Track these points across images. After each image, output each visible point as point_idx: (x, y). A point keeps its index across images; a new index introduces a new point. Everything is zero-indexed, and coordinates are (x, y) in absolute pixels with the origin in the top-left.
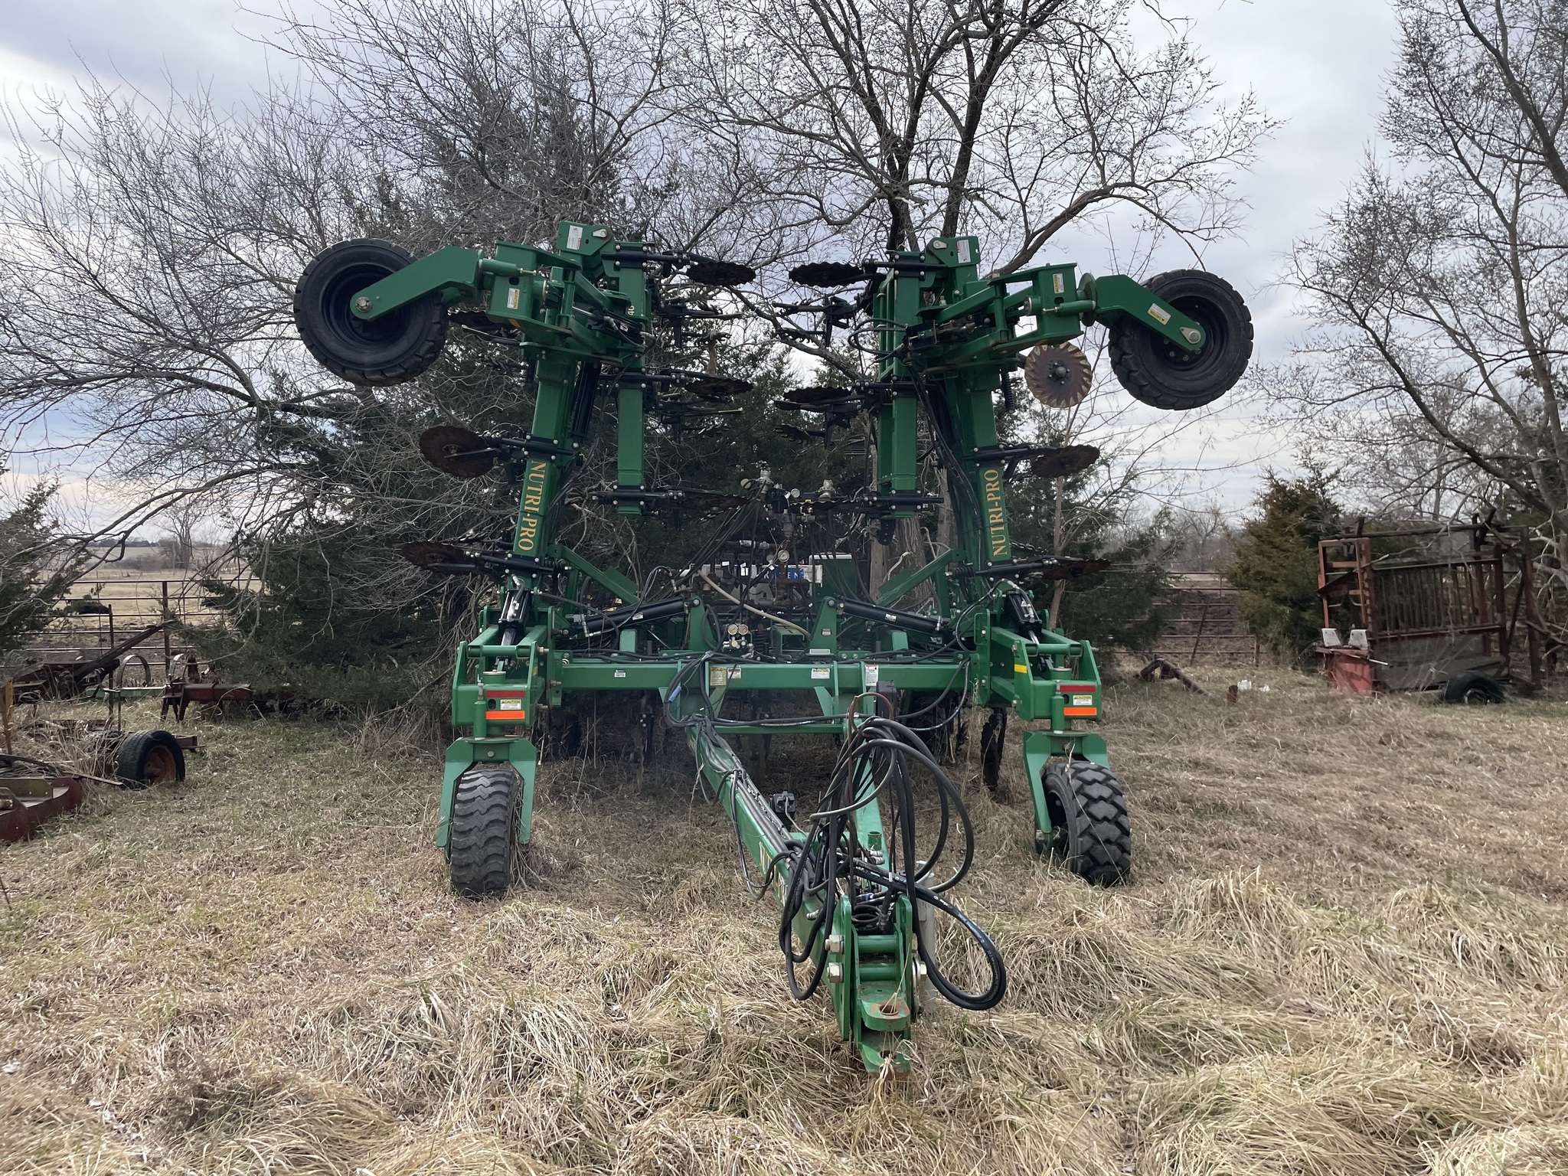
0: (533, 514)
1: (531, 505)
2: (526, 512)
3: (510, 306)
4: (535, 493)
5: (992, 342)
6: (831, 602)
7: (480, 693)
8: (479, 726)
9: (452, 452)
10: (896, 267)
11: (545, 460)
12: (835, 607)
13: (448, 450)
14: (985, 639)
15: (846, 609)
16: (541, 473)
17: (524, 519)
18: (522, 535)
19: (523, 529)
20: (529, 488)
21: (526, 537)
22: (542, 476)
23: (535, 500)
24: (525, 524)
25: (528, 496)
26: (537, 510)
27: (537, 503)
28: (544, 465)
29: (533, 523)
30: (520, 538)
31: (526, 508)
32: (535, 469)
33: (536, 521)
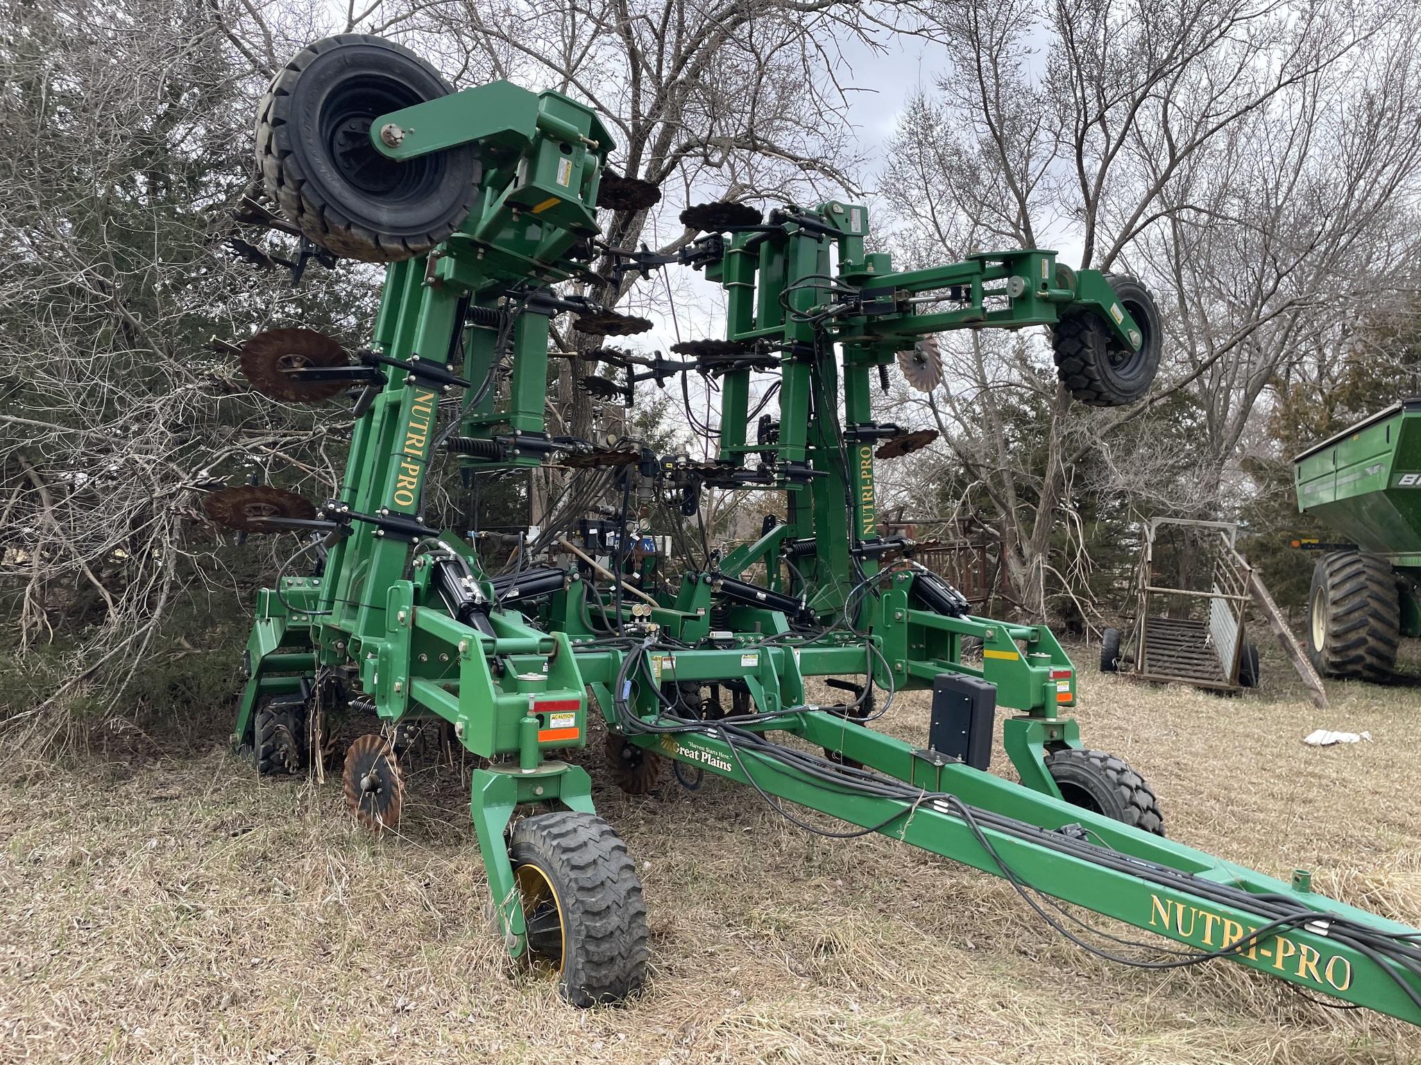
0: (415, 459)
1: (412, 446)
2: (406, 455)
3: (560, 181)
4: (419, 432)
5: (964, 318)
6: (709, 579)
7: (532, 707)
8: (530, 753)
9: (295, 365)
10: (802, 224)
11: (432, 389)
12: (711, 584)
13: (288, 361)
14: (899, 621)
15: (724, 587)
16: (428, 407)
17: (403, 465)
18: (399, 485)
19: (401, 477)
20: (411, 424)
21: (404, 488)
22: (429, 410)
23: (419, 441)
24: (405, 472)
25: (409, 435)
26: (420, 453)
27: (420, 445)
28: (431, 396)
29: (414, 470)
30: (397, 489)
31: (406, 450)
32: (420, 400)
33: (417, 468)
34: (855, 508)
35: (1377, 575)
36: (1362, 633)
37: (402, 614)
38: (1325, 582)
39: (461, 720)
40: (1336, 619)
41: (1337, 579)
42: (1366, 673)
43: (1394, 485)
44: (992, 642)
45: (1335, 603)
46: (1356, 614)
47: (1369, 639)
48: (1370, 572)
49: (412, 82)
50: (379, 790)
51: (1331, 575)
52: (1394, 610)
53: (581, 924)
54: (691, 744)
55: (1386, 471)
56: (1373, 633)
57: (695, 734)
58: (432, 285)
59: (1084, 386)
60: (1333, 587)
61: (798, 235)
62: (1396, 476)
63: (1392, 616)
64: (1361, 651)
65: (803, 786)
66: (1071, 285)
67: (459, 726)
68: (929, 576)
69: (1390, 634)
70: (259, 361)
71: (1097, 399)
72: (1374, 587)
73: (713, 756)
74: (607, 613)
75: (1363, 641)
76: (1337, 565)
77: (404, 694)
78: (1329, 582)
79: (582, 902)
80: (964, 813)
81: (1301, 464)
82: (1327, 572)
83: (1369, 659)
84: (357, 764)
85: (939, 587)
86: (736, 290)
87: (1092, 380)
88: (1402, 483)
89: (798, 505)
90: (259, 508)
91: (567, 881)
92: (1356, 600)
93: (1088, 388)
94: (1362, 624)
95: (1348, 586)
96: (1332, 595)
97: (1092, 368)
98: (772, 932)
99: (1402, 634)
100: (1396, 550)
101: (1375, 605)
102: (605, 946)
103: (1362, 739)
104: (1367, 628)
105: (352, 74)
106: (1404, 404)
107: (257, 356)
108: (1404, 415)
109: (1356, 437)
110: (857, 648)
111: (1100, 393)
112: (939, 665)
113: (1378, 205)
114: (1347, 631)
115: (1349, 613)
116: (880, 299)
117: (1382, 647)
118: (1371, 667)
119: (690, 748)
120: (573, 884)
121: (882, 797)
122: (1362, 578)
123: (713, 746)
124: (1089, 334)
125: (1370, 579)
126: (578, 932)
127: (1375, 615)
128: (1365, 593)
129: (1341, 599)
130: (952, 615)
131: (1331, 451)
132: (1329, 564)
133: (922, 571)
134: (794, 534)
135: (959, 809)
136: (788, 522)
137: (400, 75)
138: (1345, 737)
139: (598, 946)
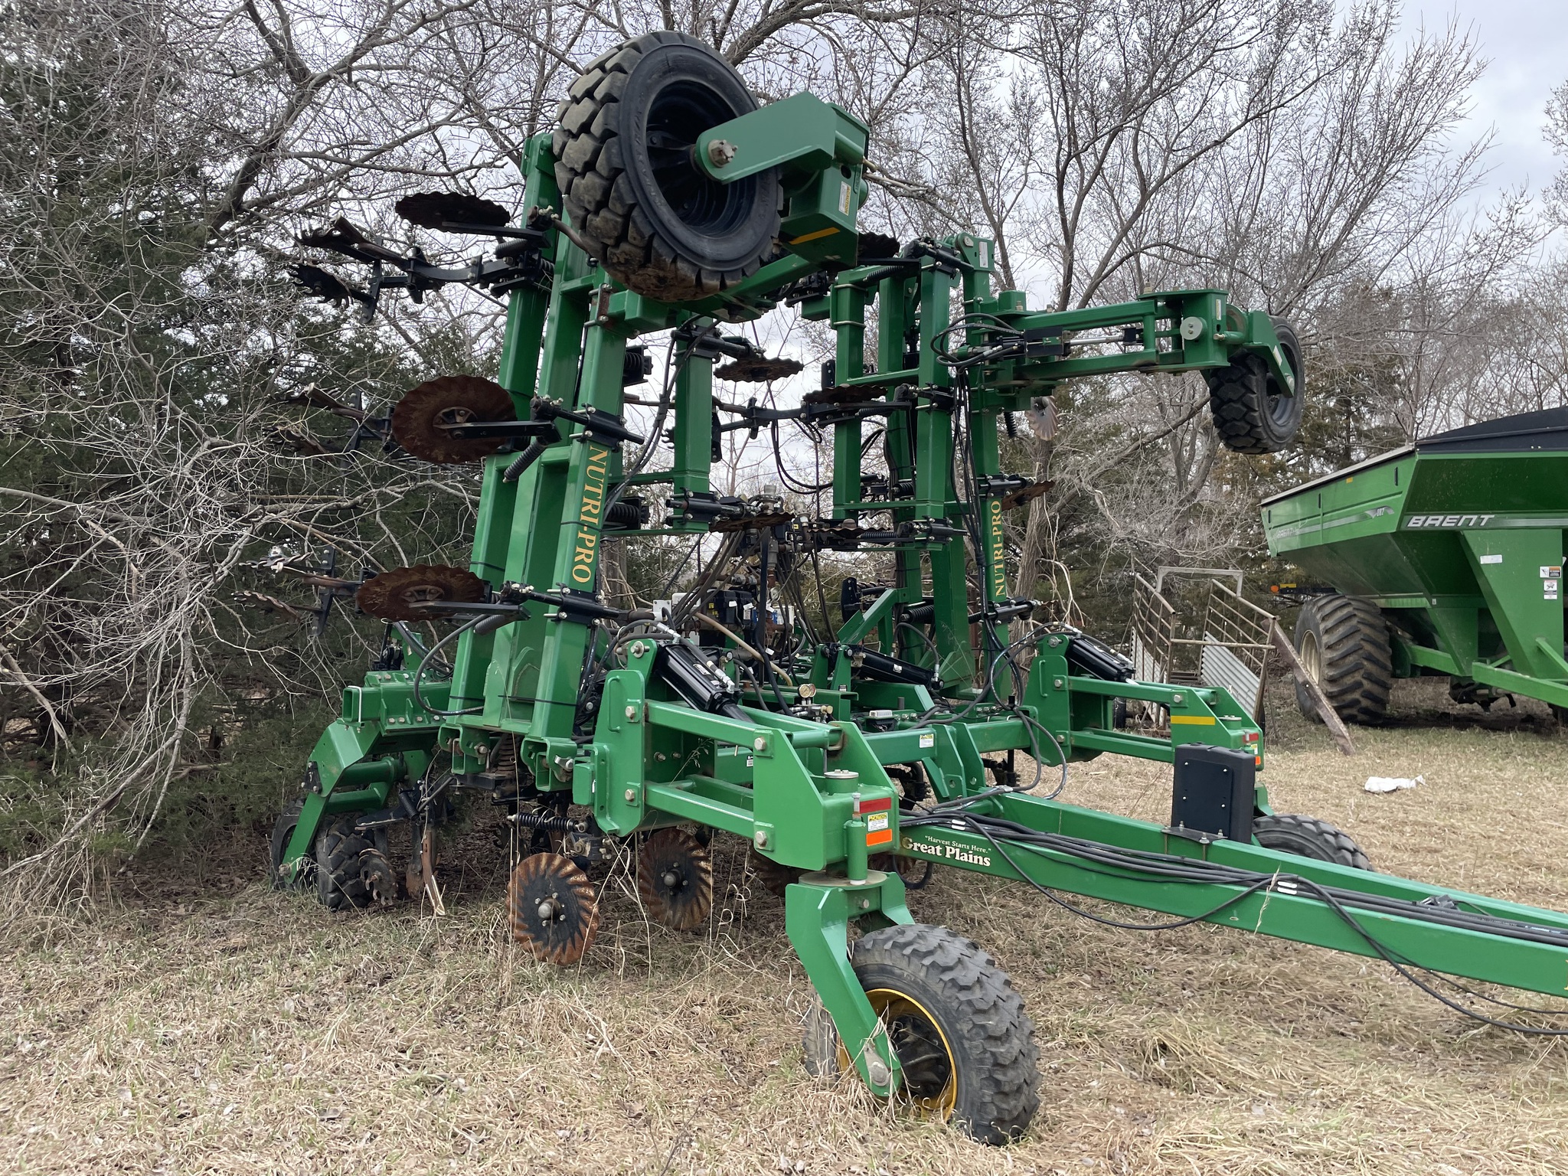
0: (591, 528)
1: (588, 513)
2: (583, 524)
3: (842, 208)
4: (593, 496)
5: (1137, 362)
6: (850, 652)
7: (857, 807)
8: (860, 861)
9: (458, 419)
10: (938, 257)
11: (606, 447)
12: (851, 658)
13: (450, 416)
14: (1060, 689)
15: (865, 661)
16: (602, 466)
17: (581, 535)
18: (577, 559)
19: (579, 550)
20: (587, 488)
21: (582, 562)
22: (603, 471)
23: (595, 507)
24: (581, 543)
25: (585, 500)
26: (596, 521)
27: (596, 512)
28: (605, 454)
29: (591, 541)
30: (575, 564)
31: (583, 518)
32: (594, 459)
33: (594, 538)
34: (987, 568)
35: (1368, 618)
36: (1358, 676)
37: (630, 710)
38: (1317, 626)
39: (760, 828)
40: (1331, 664)
41: (1329, 623)
42: (1361, 717)
43: (1403, 528)
44: (1181, 707)
45: (1329, 647)
46: (1351, 658)
47: (1365, 682)
48: (1361, 615)
49: (724, 91)
50: (562, 918)
51: (1323, 619)
52: (1385, 650)
53: (985, 1051)
54: (930, 839)
55: (1395, 513)
56: (1368, 677)
57: (935, 828)
58: (603, 325)
59: (1243, 432)
60: (1327, 631)
61: (933, 270)
62: (1406, 518)
63: (1384, 658)
64: (1356, 695)
65: (1094, 876)
66: (1240, 326)
67: (759, 837)
68: (1083, 638)
69: (1384, 676)
70: (416, 414)
71: (1254, 446)
72: (1367, 630)
73: (962, 850)
74: (764, 697)
75: (1359, 685)
76: (1328, 609)
77: (638, 802)
78: (1322, 627)
79: (983, 1027)
80: (1320, 893)
81: (1270, 508)
82: (1319, 616)
83: (1365, 703)
84: (525, 889)
85: (1097, 649)
86: (846, 330)
87: (1254, 426)
88: (1411, 525)
89: (908, 566)
90: (424, 592)
91: (955, 1004)
92: (1350, 644)
93: (1248, 434)
94: (1357, 667)
95: (1341, 630)
96: (1325, 639)
97: (1256, 414)
98: (1086, 1038)
99: (1394, 676)
100: (1383, 591)
101: (1368, 647)
102: (1011, 1074)
103: (1418, 783)
104: (1362, 672)
105: (673, 79)
106: (1417, 446)
107: (414, 409)
108: (1418, 457)
109: (1349, 480)
110: (1008, 721)
111: (1259, 440)
112: (1096, 733)
113: (1337, 244)
114: (1343, 676)
115: (1344, 657)
116: (1047, 340)
117: (1376, 690)
118: (1365, 711)
119: (929, 843)
120: (964, 1007)
121: (1207, 882)
122: (1354, 621)
123: (960, 839)
124: (1254, 378)
125: (1362, 622)
126: (981, 1061)
127: (1369, 658)
128: (1358, 637)
129: (1336, 644)
130: (1119, 680)
131: (1315, 493)
132: (1320, 608)
133: (1075, 634)
134: (906, 599)
135: (1312, 889)
136: (898, 586)
137: (712, 82)
138: (1405, 783)
139: (1005, 1074)
